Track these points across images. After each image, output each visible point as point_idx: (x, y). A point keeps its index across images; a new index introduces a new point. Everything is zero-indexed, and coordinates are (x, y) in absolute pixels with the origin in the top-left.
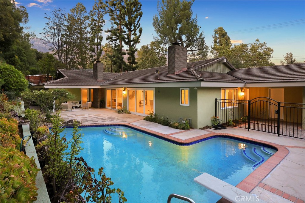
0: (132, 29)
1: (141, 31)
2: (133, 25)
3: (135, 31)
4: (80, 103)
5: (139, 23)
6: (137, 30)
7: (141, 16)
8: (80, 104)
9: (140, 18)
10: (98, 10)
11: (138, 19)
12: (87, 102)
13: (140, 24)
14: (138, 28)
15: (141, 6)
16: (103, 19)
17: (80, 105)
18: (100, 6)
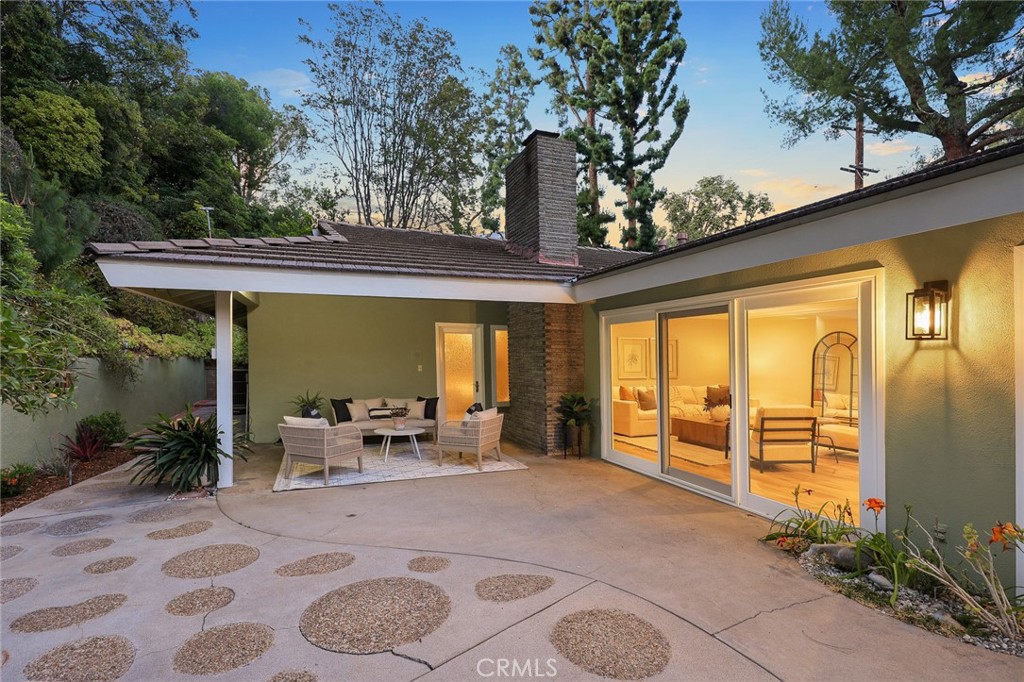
0: (639, 121)
1: (681, 114)
2: (646, 95)
3: (655, 122)
4: (430, 411)
5: (671, 86)
6: (662, 114)
7: (679, 59)
8: (427, 416)
9: (673, 69)
10: (507, 92)
11: (664, 74)
12: (470, 411)
13: (674, 90)
14: (667, 105)
15: (677, 16)
16: (524, 119)
17: (430, 422)
18: (514, 74)
